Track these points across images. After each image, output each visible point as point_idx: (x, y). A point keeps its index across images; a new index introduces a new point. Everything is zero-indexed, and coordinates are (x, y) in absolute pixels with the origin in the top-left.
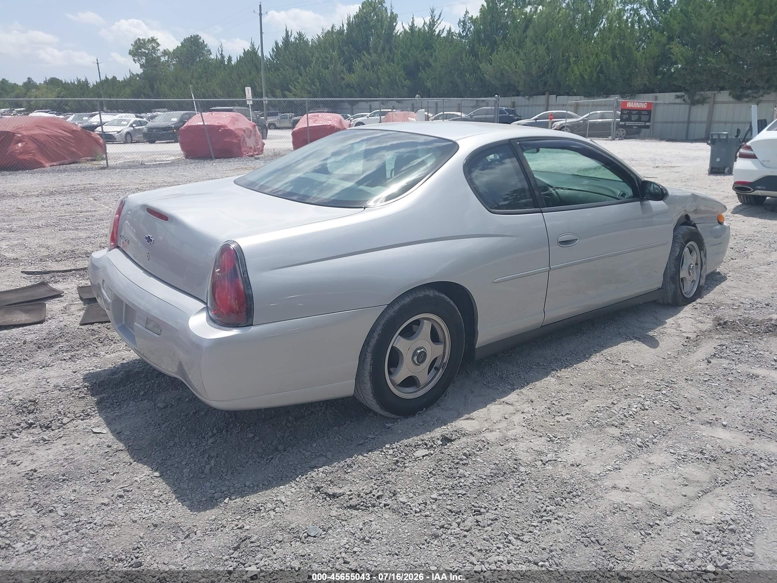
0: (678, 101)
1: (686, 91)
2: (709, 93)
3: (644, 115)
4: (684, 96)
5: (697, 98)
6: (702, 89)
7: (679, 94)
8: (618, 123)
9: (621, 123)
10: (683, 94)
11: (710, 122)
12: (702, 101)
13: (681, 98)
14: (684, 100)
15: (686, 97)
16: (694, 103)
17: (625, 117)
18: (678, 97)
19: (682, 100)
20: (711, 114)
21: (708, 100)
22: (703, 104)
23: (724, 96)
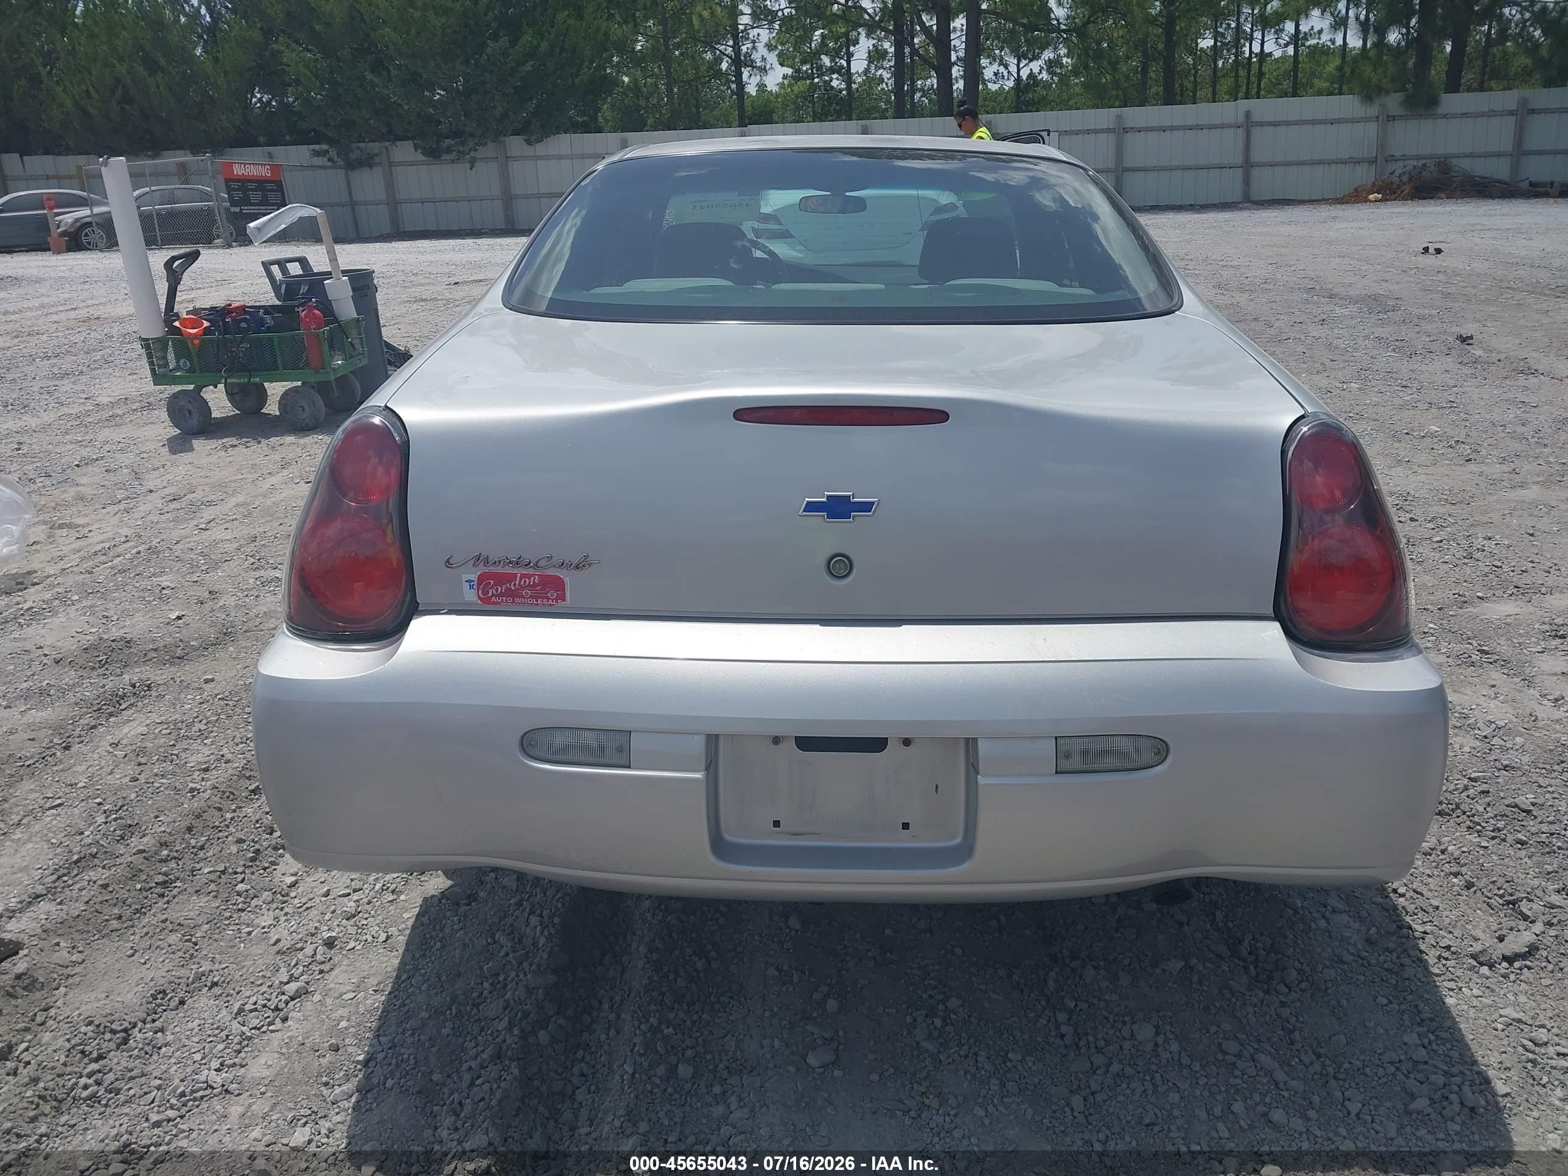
0: (318, 161)
1: (331, 142)
2: (375, 147)
3: (270, 190)
4: (327, 151)
5: (354, 155)
6: (361, 140)
7: (317, 147)
8: (227, 210)
9: (233, 209)
10: (325, 147)
11: (393, 203)
12: (367, 162)
13: (325, 155)
14: (330, 160)
15: (333, 153)
16: (352, 166)
17: (238, 195)
18: (316, 154)
19: (325, 159)
20: (390, 185)
21: (377, 160)
22: (371, 168)
23: (404, 151)
